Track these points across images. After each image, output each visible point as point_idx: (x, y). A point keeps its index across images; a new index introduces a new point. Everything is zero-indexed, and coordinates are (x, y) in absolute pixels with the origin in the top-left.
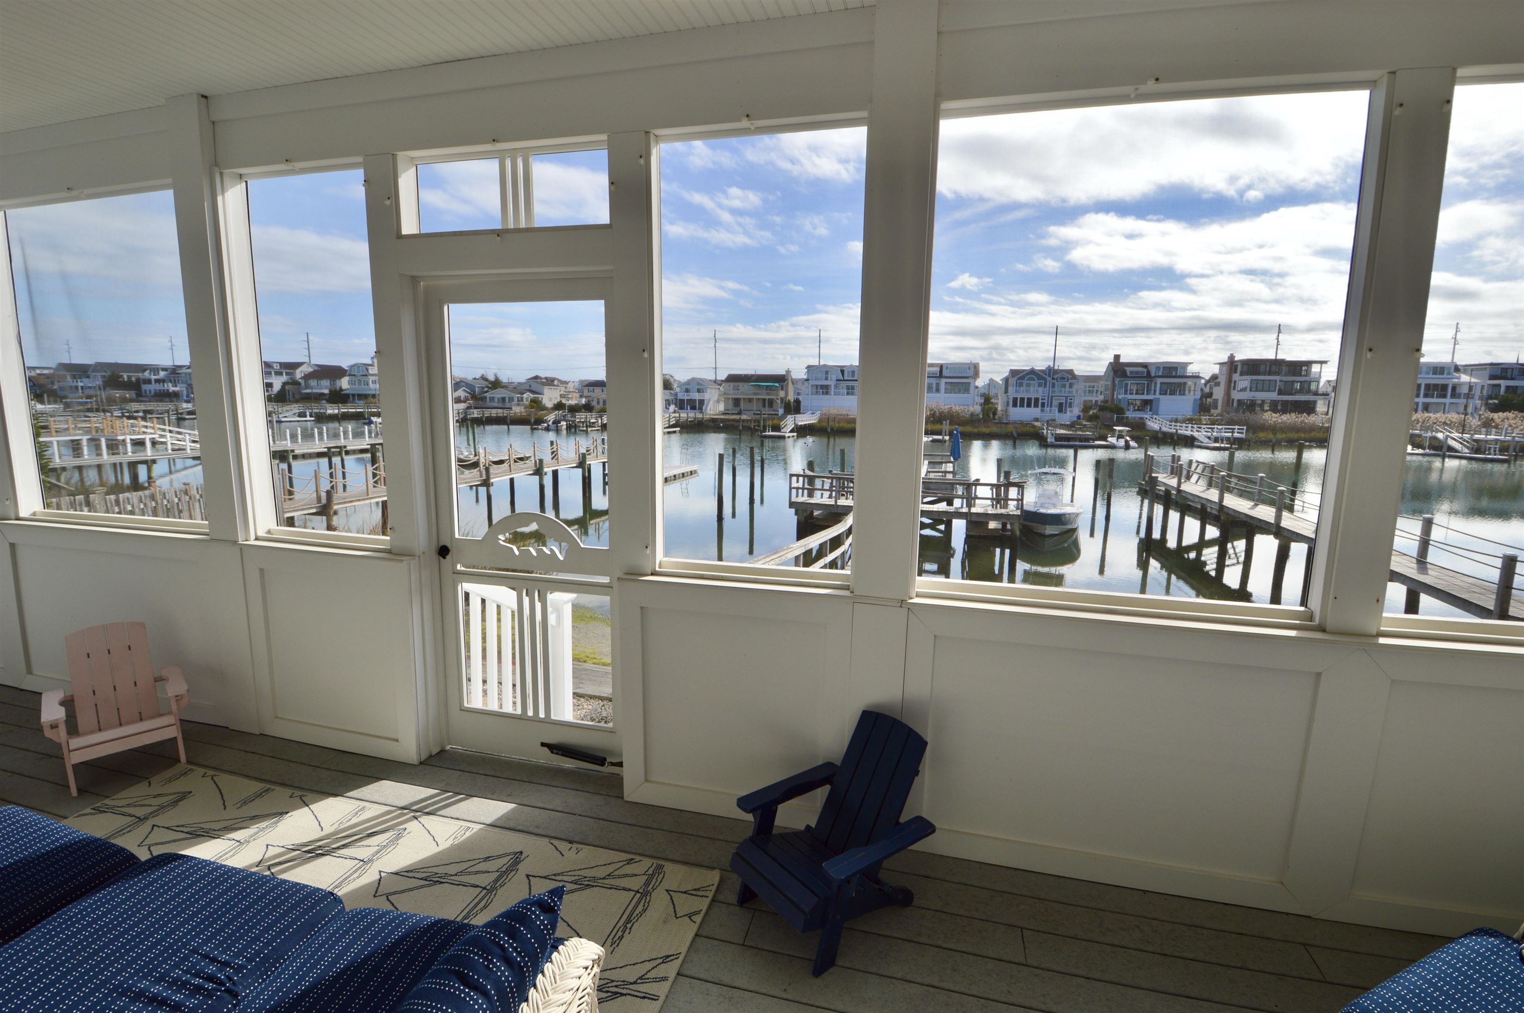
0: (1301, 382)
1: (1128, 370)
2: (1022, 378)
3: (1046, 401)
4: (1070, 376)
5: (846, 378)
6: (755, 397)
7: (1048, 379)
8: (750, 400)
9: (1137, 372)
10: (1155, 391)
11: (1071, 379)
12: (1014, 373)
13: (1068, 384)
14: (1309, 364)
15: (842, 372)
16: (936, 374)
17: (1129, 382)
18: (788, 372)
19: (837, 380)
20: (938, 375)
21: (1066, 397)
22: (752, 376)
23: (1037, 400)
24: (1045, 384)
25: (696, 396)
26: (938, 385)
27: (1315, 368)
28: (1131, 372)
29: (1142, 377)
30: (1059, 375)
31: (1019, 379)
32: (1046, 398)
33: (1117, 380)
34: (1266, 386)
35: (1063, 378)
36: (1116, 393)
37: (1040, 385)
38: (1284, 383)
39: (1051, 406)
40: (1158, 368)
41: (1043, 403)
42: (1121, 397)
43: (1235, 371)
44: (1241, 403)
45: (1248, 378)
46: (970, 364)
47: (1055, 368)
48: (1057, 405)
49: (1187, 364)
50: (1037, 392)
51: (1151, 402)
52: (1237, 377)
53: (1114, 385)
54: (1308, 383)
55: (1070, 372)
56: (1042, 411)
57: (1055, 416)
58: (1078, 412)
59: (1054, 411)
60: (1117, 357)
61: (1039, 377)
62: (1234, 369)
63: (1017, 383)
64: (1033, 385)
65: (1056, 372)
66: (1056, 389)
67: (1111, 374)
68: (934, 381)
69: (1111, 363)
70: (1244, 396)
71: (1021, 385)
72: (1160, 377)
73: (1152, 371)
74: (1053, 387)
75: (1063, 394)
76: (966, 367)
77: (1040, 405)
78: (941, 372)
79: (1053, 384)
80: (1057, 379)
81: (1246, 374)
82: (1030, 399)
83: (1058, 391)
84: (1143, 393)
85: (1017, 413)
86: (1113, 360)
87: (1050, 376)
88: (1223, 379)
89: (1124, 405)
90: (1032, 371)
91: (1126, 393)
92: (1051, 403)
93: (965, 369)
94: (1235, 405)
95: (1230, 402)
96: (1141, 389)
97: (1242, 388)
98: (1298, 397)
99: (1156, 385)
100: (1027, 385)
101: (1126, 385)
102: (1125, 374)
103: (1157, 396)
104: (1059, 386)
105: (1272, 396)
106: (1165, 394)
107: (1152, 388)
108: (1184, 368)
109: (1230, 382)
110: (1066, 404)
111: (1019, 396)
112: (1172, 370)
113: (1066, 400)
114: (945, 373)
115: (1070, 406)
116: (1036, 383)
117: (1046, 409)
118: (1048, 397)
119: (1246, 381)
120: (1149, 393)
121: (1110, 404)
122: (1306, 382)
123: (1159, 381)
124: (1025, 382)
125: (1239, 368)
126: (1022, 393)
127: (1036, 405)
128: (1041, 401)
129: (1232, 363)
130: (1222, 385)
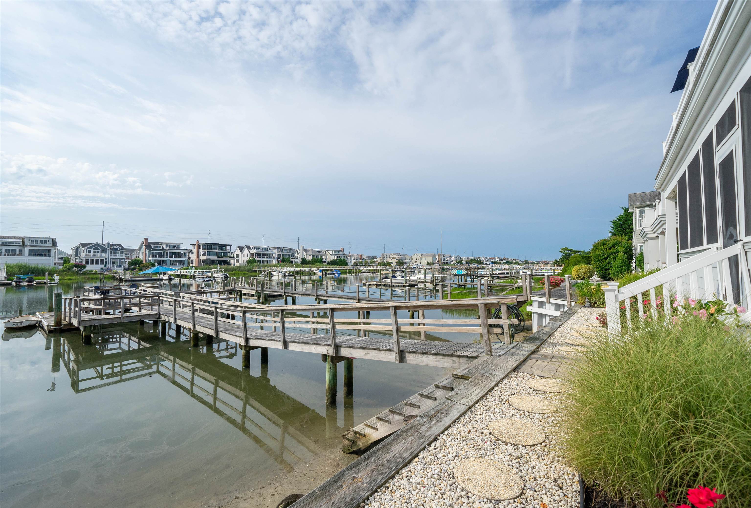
0: (224, 253)
1: (152, 246)
2: (91, 248)
3: (107, 261)
4: (121, 248)
7: (108, 249)
9: (157, 247)
10: (167, 256)
12: (84, 245)
13: (120, 252)
14: (226, 245)
16: (20, 243)
21: (120, 259)
23: (102, 260)
24: (106, 252)
26: (21, 251)
27: (228, 247)
28: (154, 247)
29: (160, 249)
30: (114, 247)
31: (87, 248)
32: (107, 259)
33: (147, 251)
34: (213, 254)
35: (116, 249)
36: (147, 257)
37: (103, 252)
38: (219, 253)
39: (111, 264)
40: (167, 246)
41: (106, 262)
42: (150, 258)
43: (200, 248)
44: (204, 261)
45: (206, 251)
46: (49, 238)
47: (111, 243)
48: (114, 263)
49: (180, 244)
50: (101, 256)
51: (165, 261)
52: (201, 250)
53: (146, 253)
54: (227, 253)
55: (120, 245)
56: (105, 266)
57: (114, 269)
58: (127, 267)
59: (114, 266)
60: (146, 239)
61: (102, 248)
62: (199, 247)
63: (87, 251)
64: (98, 252)
65: (112, 245)
66: (113, 254)
67: (144, 247)
68: (18, 249)
69: (143, 242)
70: (205, 258)
71: (90, 252)
72: (169, 249)
73: (164, 246)
74: (111, 253)
75: (117, 257)
76: (47, 240)
77: (104, 263)
78: (23, 243)
79: (111, 252)
80: (113, 249)
81: (204, 249)
82: (97, 260)
83: (114, 256)
84: (161, 257)
85: (89, 267)
86: (144, 241)
87: (108, 247)
88: (195, 251)
89: (153, 262)
90: (97, 244)
91: (153, 257)
92: (111, 262)
93: (46, 241)
94: (201, 262)
95: (199, 261)
96: (160, 255)
97: (204, 255)
98: (224, 258)
99: (167, 253)
100: (95, 252)
101: (153, 253)
102: (151, 248)
103: (169, 258)
104: (114, 253)
105: (216, 258)
106: (172, 257)
107: (166, 254)
108: (179, 246)
109: (198, 252)
110: (120, 262)
111: (90, 258)
112: (174, 246)
113: (120, 260)
114: (27, 243)
115: (123, 263)
116: (100, 250)
117: (107, 265)
118: (108, 258)
119: (205, 252)
120: (164, 257)
121: (144, 262)
122: (226, 253)
123: (169, 251)
124: (93, 250)
125: (201, 246)
126: (91, 256)
127: (102, 263)
128: (105, 261)
129: (198, 244)
130: (195, 253)
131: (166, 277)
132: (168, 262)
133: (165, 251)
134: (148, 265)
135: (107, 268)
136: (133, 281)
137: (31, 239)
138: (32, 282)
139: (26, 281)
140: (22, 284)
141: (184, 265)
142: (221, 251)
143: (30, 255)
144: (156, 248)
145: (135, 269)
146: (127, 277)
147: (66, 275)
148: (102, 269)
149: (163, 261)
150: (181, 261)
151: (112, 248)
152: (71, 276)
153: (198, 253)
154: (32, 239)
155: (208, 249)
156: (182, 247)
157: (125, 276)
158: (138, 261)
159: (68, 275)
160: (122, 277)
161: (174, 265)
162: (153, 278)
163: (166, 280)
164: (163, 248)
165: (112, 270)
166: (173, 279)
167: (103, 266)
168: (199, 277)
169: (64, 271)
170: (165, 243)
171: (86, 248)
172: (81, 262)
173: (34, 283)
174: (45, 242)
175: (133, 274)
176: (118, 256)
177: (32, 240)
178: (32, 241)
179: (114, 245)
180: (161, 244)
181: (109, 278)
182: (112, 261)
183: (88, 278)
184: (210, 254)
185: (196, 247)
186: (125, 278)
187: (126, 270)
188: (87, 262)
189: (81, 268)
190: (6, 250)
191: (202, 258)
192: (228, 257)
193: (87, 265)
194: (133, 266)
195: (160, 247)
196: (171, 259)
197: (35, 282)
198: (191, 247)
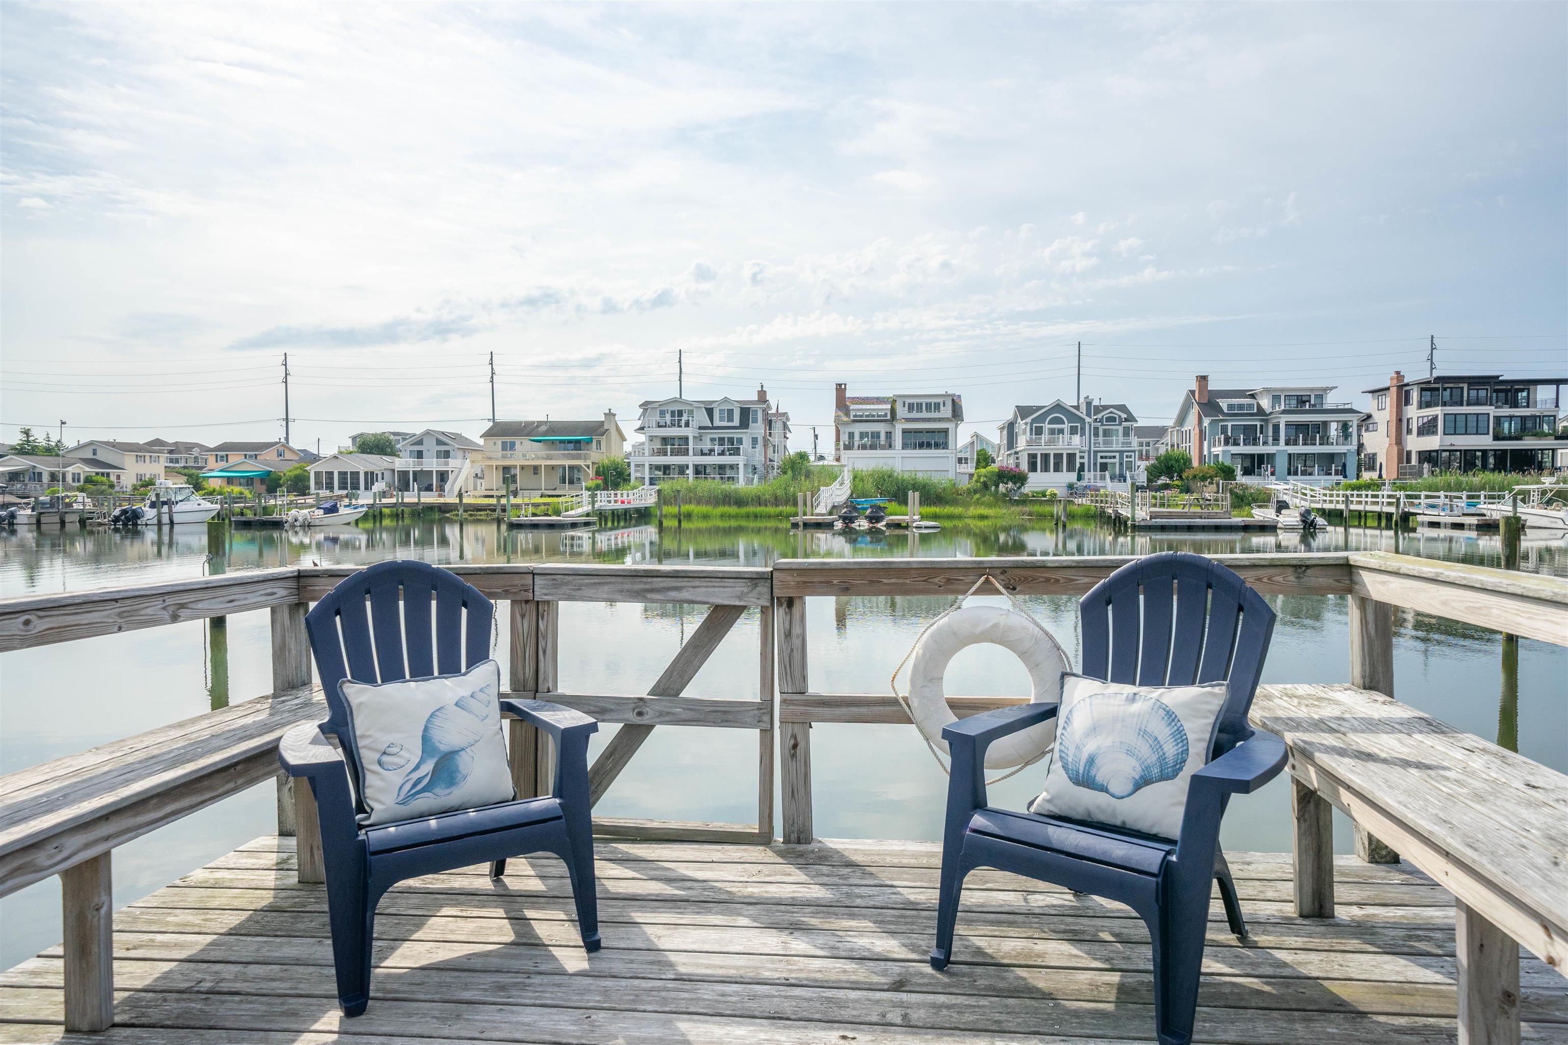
0: (1523, 418)
1: (1224, 404)
2: (1042, 418)
3: (1086, 461)
4: (1124, 416)
5: (717, 423)
6: (543, 463)
7: (1088, 419)
8: (536, 469)
9: (1241, 407)
10: (1276, 439)
11: (1126, 420)
12: (1023, 412)
13: (1120, 429)
14: (1529, 383)
15: (710, 412)
16: (885, 414)
17: (1230, 424)
18: (610, 415)
19: (700, 428)
20: (889, 417)
21: (1121, 452)
22: (540, 423)
23: (1071, 457)
24: (1083, 429)
25: (432, 464)
26: (889, 435)
27: (1544, 393)
28: (1231, 407)
29: (1252, 415)
30: (1107, 413)
31: (1033, 421)
32: (1086, 455)
33: (1206, 422)
34: (1471, 424)
35: (1111, 419)
36: (1206, 444)
37: (1073, 431)
38: (1498, 419)
39: (1095, 470)
40: (1276, 399)
41: (1082, 465)
42: (1218, 450)
43: (1407, 403)
44: (1428, 457)
45: (1438, 411)
46: (946, 395)
47: (1096, 403)
48: (1104, 467)
49: (1326, 390)
50: (1069, 444)
51: (1271, 457)
52: (1413, 412)
53: (1201, 431)
54: (1536, 419)
55: (1123, 408)
56: (1080, 478)
57: (1105, 487)
58: (1142, 479)
59: (1103, 478)
60: (1203, 379)
61: (1072, 417)
62: (1404, 398)
63: (1031, 429)
64: (1061, 431)
65: (1098, 409)
66: (1101, 439)
67: (1195, 411)
68: (882, 428)
69: (1193, 392)
70: (1433, 443)
71: (1039, 431)
72: (1284, 412)
73: (1265, 403)
74: (1096, 435)
75: (1114, 447)
76: (940, 400)
77: (1078, 465)
78: (893, 411)
79: (1096, 429)
80: (1101, 421)
81: (1428, 405)
82: (1058, 457)
83: (1105, 443)
84: (1255, 442)
85: (1037, 481)
86: (1194, 386)
87: (1089, 415)
88: (1384, 416)
89: (1228, 463)
90: (1058, 407)
91: (1227, 443)
92: (1095, 464)
93: (939, 404)
94: (1414, 461)
95: (1404, 456)
96: (1251, 436)
97: (1428, 428)
98: (1528, 443)
99: (1276, 428)
100: (1052, 432)
101: (1224, 429)
102: (1219, 410)
103: (1282, 446)
104: (1106, 433)
105: (1486, 441)
106: (1296, 443)
107: (1270, 433)
108: (1320, 397)
109: (1400, 420)
110: (1121, 464)
111: (1039, 451)
112: (1301, 401)
113: (1121, 458)
114: (901, 412)
115: (1130, 468)
116: (1066, 426)
117: (1086, 473)
118: (1089, 451)
119: (1435, 418)
120: (1265, 443)
121: (1195, 463)
122: (1534, 417)
123: (1283, 420)
124: (1047, 426)
125: (1415, 395)
126: (1044, 446)
127: (1071, 468)
128: (1078, 461)
129: (1400, 387)
130: (1382, 428)
131: (1291, 518)
132: (1282, 464)
133: (1267, 421)
134: (1211, 472)
135: (1084, 483)
136: (1163, 528)
137: (908, 401)
138: (879, 519)
139: (866, 517)
140: (855, 525)
141: (1343, 472)
142: (1506, 411)
143: (905, 446)
144: (1236, 412)
145: (1166, 487)
146: (1142, 514)
147: (978, 503)
148: (1071, 486)
149: (1261, 457)
150: (1331, 457)
151: (1100, 416)
152: (989, 505)
153: (1400, 425)
154: (911, 401)
155: (1444, 404)
156: (1331, 401)
157: (1133, 509)
158: (1177, 461)
159: (982, 504)
160: (1125, 512)
161: (1304, 473)
162: (1237, 520)
163: (1290, 529)
164: (1261, 411)
165: (1097, 489)
166: (1323, 529)
167: (1072, 477)
168: (1434, 525)
169: (976, 492)
170: (1267, 390)
171: (1029, 420)
172: (1017, 465)
173: (881, 525)
174: (937, 407)
175: (1162, 505)
176: (1118, 441)
177: (909, 404)
178: (911, 408)
179: (1105, 408)
180: (1253, 396)
181: (1088, 517)
182: (1099, 460)
183: (1030, 514)
184: (1454, 426)
185: (1390, 401)
186: (1134, 520)
187: (1137, 488)
188: (1033, 467)
189: (1015, 483)
190: (863, 435)
191: (1415, 444)
192: (1546, 435)
193: (1031, 475)
194: (1163, 480)
195: (1250, 406)
196: (1292, 449)
197: (884, 523)
198: (1367, 405)
